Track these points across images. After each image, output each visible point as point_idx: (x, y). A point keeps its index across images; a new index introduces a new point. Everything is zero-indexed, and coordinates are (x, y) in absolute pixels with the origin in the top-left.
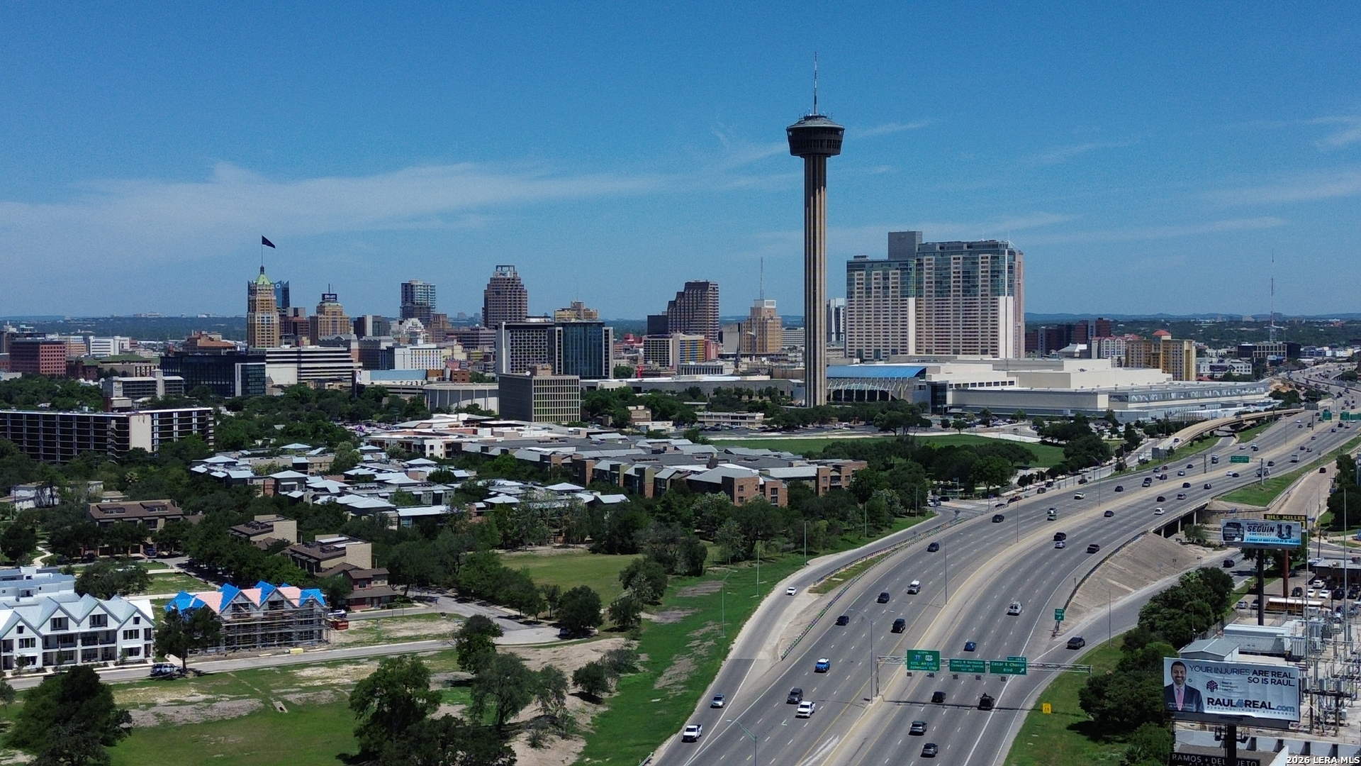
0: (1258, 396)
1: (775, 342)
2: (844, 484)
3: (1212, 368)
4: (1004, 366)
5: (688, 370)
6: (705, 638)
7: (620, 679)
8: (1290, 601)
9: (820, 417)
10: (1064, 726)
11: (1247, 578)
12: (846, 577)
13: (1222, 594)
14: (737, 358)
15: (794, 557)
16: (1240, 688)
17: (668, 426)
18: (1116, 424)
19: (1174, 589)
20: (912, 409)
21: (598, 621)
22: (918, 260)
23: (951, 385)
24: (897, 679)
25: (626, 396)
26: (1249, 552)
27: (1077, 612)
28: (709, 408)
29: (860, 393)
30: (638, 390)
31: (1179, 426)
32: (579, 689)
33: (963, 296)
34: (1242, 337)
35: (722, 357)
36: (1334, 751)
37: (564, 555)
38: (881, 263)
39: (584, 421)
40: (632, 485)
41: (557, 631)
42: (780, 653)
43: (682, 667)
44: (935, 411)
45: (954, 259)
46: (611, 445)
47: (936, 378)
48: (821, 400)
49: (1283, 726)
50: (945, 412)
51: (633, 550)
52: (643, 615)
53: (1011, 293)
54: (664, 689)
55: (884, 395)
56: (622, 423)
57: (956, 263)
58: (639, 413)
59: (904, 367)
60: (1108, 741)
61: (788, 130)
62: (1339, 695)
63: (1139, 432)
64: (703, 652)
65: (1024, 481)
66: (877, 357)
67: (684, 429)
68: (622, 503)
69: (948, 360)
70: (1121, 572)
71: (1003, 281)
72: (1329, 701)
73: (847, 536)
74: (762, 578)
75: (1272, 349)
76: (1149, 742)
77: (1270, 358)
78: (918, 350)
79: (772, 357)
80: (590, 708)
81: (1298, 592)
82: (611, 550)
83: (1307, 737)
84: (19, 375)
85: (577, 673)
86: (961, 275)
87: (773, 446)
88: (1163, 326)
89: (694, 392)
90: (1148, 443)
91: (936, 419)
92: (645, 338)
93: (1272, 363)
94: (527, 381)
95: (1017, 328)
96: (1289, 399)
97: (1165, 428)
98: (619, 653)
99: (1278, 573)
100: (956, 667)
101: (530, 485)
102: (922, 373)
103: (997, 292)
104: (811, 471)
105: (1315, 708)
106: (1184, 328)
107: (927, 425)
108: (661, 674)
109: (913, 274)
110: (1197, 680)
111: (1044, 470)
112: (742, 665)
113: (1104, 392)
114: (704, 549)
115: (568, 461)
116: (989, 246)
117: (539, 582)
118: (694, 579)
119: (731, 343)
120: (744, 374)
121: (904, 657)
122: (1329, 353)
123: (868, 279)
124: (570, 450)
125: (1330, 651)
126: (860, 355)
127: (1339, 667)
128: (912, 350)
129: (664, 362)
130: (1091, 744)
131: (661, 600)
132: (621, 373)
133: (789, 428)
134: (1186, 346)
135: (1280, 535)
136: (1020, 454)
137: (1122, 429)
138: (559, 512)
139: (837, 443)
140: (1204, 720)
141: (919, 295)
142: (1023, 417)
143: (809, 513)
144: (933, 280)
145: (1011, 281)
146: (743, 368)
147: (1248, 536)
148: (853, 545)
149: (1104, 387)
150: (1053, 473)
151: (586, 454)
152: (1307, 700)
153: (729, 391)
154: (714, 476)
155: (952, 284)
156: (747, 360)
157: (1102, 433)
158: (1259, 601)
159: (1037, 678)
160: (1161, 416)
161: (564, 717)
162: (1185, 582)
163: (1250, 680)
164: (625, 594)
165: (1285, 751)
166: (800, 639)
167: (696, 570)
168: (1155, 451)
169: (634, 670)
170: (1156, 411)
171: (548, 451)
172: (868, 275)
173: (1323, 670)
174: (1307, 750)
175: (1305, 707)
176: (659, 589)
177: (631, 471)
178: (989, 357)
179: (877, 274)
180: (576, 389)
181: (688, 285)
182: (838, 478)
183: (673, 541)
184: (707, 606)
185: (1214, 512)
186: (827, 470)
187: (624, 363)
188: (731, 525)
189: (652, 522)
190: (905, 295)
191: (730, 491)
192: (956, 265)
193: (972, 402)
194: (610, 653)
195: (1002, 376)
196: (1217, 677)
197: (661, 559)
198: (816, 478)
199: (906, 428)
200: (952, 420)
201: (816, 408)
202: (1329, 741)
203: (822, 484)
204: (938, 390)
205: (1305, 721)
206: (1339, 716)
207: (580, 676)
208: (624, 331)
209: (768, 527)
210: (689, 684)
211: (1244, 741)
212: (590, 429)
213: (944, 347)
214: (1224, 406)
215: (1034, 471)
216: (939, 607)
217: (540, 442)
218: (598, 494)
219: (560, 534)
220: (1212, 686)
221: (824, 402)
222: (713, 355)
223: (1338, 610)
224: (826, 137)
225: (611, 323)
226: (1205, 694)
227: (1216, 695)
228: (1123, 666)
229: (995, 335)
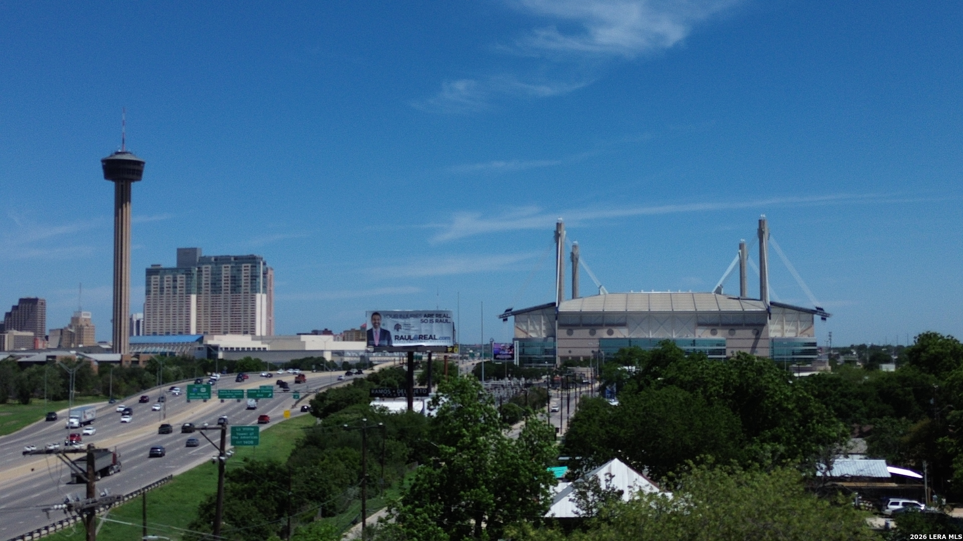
2: (141, 366)
22: (199, 268)
23: (221, 348)
29: (155, 354)
33: (231, 293)
38: (172, 270)
45: (225, 267)
47: (211, 343)
53: (265, 292)
55: (172, 354)
57: (226, 270)
61: (103, 161)
71: (259, 283)
78: (198, 332)
86: (229, 278)
102: (201, 340)
103: (255, 290)
109: (195, 277)
116: (250, 258)
128: (193, 332)
141: (199, 294)
144: (210, 282)
145: (265, 283)
149: (328, 349)
155: (223, 285)
172: (162, 278)
178: (249, 335)
179: (168, 278)
190: (189, 293)
192: (226, 271)
195: (258, 344)
203: (125, 365)
204: (212, 349)
213: (217, 330)
224: (132, 167)
229: (253, 321)
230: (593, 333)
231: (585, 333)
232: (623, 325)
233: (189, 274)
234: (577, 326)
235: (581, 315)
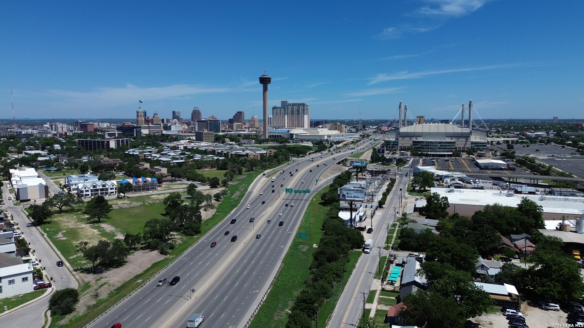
0: (357, 136)
1: (257, 125)
2: (272, 155)
3: (348, 130)
4: (306, 130)
5: (238, 131)
6: (242, 187)
7: (224, 196)
8: (363, 177)
9: (267, 141)
10: (318, 203)
11: (355, 173)
12: (272, 174)
13: (350, 176)
14: (249, 128)
15: (261, 170)
16: (353, 194)
17: (234, 143)
18: (328, 142)
19: (340, 175)
20: (286, 139)
21: (219, 184)
22: (287, 107)
23: (295, 134)
24: (284, 195)
25: (224, 136)
26: (354, 167)
27: (320, 180)
28: (243, 139)
29: (275, 136)
30: (227, 135)
31: (341, 142)
32: (215, 198)
33: (297, 115)
34: (354, 124)
35: (245, 128)
36: (372, 207)
37: (211, 170)
38: (280, 108)
39: (215, 142)
40: (226, 155)
41: (210, 187)
42: (259, 190)
43: (238, 193)
44: (291, 139)
46: (221, 147)
47: (291, 132)
48: (267, 137)
49: (362, 201)
50: (293, 140)
51: (227, 169)
52: (229, 183)
53: (307, 115)
54: (234, 198)
55: (280, 136)
56: (223, 142)
58: (227, 140)
59: (285, 130)
60: (326, 206)
61: (259, 78)
62: (373, 196)
63: (333, 143)
64: (242, 190)
65: (310, 154)
66: (279, 128)
67: (237, 143)
68: (224, 159)
69: (294, 129)
70: (329, 172)
71: (305, 112)
72: (370, 197)
73: (273, 166)
74: (255, 175)
75: (360, 126)
76: (335, 206)
77: (360, 128)
78: (288, 127)
79: (256, 128)
80: (217, 203)
81: (365, 175)
82: (221, 169)
83: (366, 204)
84: (83, 132)
85: (214, 195)
86: (296, 110)
87: (257, 147)
88: (338, 122)
89: (239, 135)
90: (335, 146)
91: (291, 141)
92: (228, 124)
93: (360, 129)
94: (202, 133)
95: (308, 122)
96: (363, 136)
97: (338, 143)
98: (224, 191)
99: (361, 171)
100: (296, 192)
101: (203, 155)
102: (288, 131)
103: (304, 114)
104: (265, 152)
105: (368, 198)
106: (342, 122)
107: (289, 142)
108: (233, 195)
109: (287, 110)
110: (345, 193)
111: (314, 151)
112: (251, 193)
113: (326, 135)
114: (242, 169)
115: (211, 150)
116: (302, 104)
117: (205, 176)
118: (240, 175)
119: (247, 125)
120: (250, 132)
121: (285, 190)
122: (371, 127)
123: (277, 111)
124: (212, 148)
125: (371, 187)
126: (275, 128)
127: (373, 190)
128: (286, 127)
129: (233, 129)
130: (323, 207)
131: (233, 180)
132: (223, 131)
133: (260, 143)
134: (343, 126)
135: (361, 164)
136: (309, 148)
137: (329, 143)
138: (210, 161)
139: (270, 146)
140: (346, 200)
141: (288, 114)
142: (309, 141)
143: (264, 161)
144: (291, 111)
145: (307, 112)
146: (250, 130)
147: (355, 164)
148: (274, 167)
149: (326, 134)
150: (316, 152)
151: (215, 149)
152: (366, 197)
153: (247, 135)
154: (244, 153)
155: (295, 112)
156: (251, 129)
157: (325, 144)
158: (357, 177)
159: (312, 193)
160: (337, 140)
161: (212, 204)
162: (342, 173)
163: (355, 192)
164: (225, 178)
165: (362, 207)
166: (263, 187)
167: (240, 173)
168: (336, 147)
169: (227, 194)
170: (336, 139)
171: (207, 148)
173: (369, 191)
174: (366, 207)
175: (366, 198)
176: (232, 177)
177: (226, 152)
178: (302, 128)
179: (279, 110)
180: (213, 135)
181: (238, 112)
182: (271, 153)
183: (235, 167)
184: (243, 181)
185: (348, 160)
186: (268, 152)
187: (224, 129)
188: (248, 163)
189: (231, 163)
190: (285, 115)
191: (248, 157)
192: (295, 108)
193: (299, 137)
194: (222, 191)
195: (305, 132)
196: (349, 192)
197: (233, 171)
198: (266, 153)
199: (285, 143)
200: (295, 141)
201: (266, 139)
202: (370, 205)
203: (267, 155)
204: (292, 135)
205: (366, 201)
206: (373, 200)
207: (215, 196)
208: (223, 122)
209: (256, 164)
210: (239, 197)
211: (354, 205)
212: (216, 143)
213: (293, 126)
214: (350, 138)
215: (312, 152)
216: (292, 180)
217: (205, 146)
218: (218, 157)
219: (210, 166)
220: (348, 194)
221: (268, 138)
222: (243, 128)
223: (373, 179)
224: (268, 80)
225: (220, 121)
226: (346, 195)
227: (348, 195)
228: (330, 191)
229: (304, 123)
230: (411, 139)
231: (408, 139)
232: (421, 136)
233: (285, 109)
234: (405, 137)
235: (407, 133)
